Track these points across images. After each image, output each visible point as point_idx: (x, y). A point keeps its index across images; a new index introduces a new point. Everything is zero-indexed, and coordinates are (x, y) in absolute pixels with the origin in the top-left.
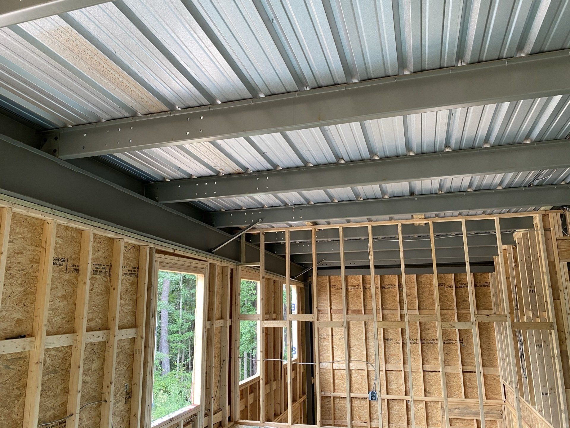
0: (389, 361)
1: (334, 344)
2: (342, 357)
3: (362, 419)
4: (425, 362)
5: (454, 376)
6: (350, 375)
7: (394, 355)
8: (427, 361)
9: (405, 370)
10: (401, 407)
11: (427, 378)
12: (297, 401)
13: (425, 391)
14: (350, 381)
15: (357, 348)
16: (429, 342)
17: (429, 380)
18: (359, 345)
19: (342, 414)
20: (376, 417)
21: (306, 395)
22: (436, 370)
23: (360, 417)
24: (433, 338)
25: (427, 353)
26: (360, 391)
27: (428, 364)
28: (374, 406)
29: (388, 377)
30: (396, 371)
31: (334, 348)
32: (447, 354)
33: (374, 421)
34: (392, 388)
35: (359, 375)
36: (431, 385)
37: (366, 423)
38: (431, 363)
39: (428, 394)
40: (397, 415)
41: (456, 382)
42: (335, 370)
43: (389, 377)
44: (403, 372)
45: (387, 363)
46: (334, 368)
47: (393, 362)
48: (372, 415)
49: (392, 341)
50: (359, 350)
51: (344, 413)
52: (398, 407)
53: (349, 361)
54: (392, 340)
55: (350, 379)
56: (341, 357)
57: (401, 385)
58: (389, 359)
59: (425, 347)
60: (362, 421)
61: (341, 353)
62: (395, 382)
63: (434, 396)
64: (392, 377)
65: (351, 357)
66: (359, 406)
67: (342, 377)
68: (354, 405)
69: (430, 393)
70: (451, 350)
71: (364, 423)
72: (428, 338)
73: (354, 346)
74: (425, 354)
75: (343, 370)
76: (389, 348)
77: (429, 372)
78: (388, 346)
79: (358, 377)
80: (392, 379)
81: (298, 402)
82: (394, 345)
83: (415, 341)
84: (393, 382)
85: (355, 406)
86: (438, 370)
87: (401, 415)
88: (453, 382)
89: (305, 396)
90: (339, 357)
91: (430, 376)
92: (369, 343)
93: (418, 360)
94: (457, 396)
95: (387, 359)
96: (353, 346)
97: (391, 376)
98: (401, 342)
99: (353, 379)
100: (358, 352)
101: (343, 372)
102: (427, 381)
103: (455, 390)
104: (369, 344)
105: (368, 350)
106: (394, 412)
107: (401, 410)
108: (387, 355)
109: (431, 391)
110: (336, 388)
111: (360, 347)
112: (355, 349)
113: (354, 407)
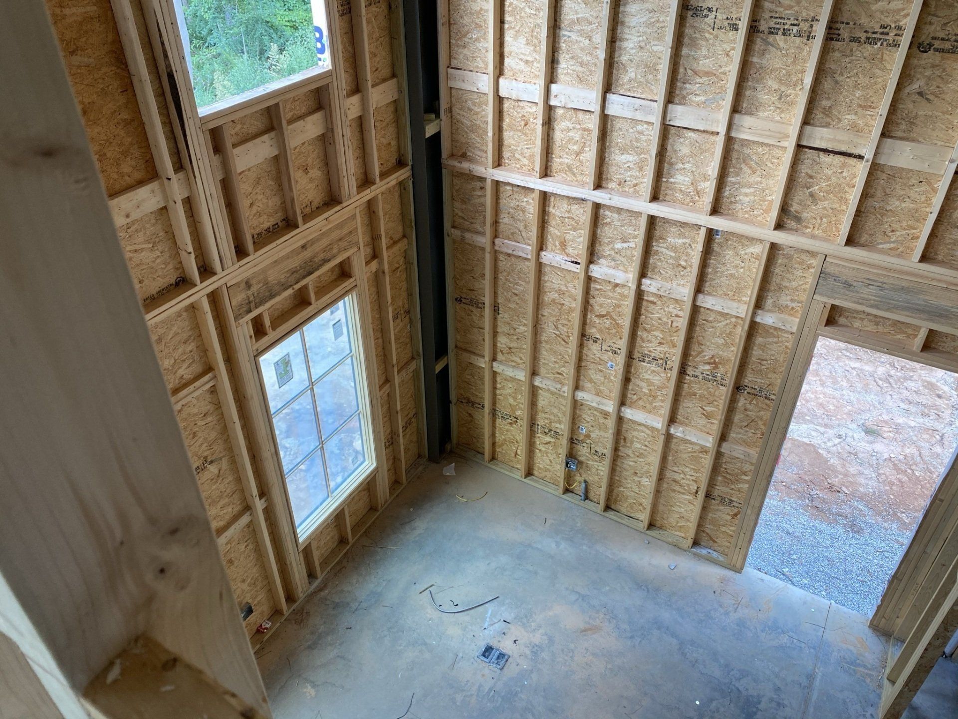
0: (684, 93)
1: (507, 8)
2: (530, 59)
3: (570, 250)
4: (818, 115)
5: (913, 181)
6: (549, 122)
7: (707, 74)
8: (827, 112)
9: (733, 134)
10: (688, 241)
11: (804, 169)
12: (340, 203)
13: (784, 209)
14: (548, 141)
15: (581, 33)
16: (863, 36)
17: (811, 177)
18: (590, 23)
19: (516, 228)
20: (608, 253)
21: (409, 167)
22: (849, 151)
23: (563, 245)
24: (888, 21)
25: (837, 82)
26: (574, 174)
27: (827, 125)
28: (606, 223)
29: (669, 148)
30: (698, 130)
31: (506, 26)
32: (920, 94)
33: (602, 261)
34: (675, 183)
35: (578, 126)
36: (812, 195)
37: (577, 263)
38: (840, 120)
39: (791, 224)
40: (671, 261)
41: (914, 201)
42: (505, 101)
43: (673, 146)
44: (720, 140)
45: (676, 100)
46: (502, 93)
47: (698, 99)
48: (597, 247)
49: (710, 20)
50: (587, 41)
51: (522, 224)
52: (681, 241)
53: (551, 78)
54: (712, 16)
55: (548, 135)
56: (525, 58)
57: (705, 178)
58: (688, 86)
59: (837, 54)
60: (568, 255)
61: (527, 44)
62: (687, 166)
63: (808, 231)
64: (681, 147)
65: (558, 62)
66: (567, 215)
67: (526, 125)
68: (552, 210)
69: (798, 219)
70: (947, 82)
71: (572, 262)
72: (864, 20)
73: (573, 22)
74: (827, 84)
75: (530, 105)
76: (694, 44)
77: (821, 153)
78: (691, 38)
79: (571, 134)
80: (680, 154)
81: (344, 204)
82: (716, 37)
83: (804, 26)
84: (680, 166)
85: (554, 214)
86: (857, 152)
87: (683, 263)
88: (901, 199)
89: (404, 174)
90: (521, 60)
91: (817, 168)
92: (627, 20)
93: (791, 104)
94: (892, 245)
95: (679, 84)
96: (569, 25)
97: (678, 147)
98: (743, 25)
99: (558, 135)
100: (582, 49)
101: (529, 110)
102: (802, 178)
103: (895, 226)
104: (623, 23)
105: (618, 43)
106: (664, 250)
107: (689, 250)
108: (681, 70)
109: (805, 215)
110: (506, 154)
111: (592, 31)
112: (574, 36)
113: (551, 218)
